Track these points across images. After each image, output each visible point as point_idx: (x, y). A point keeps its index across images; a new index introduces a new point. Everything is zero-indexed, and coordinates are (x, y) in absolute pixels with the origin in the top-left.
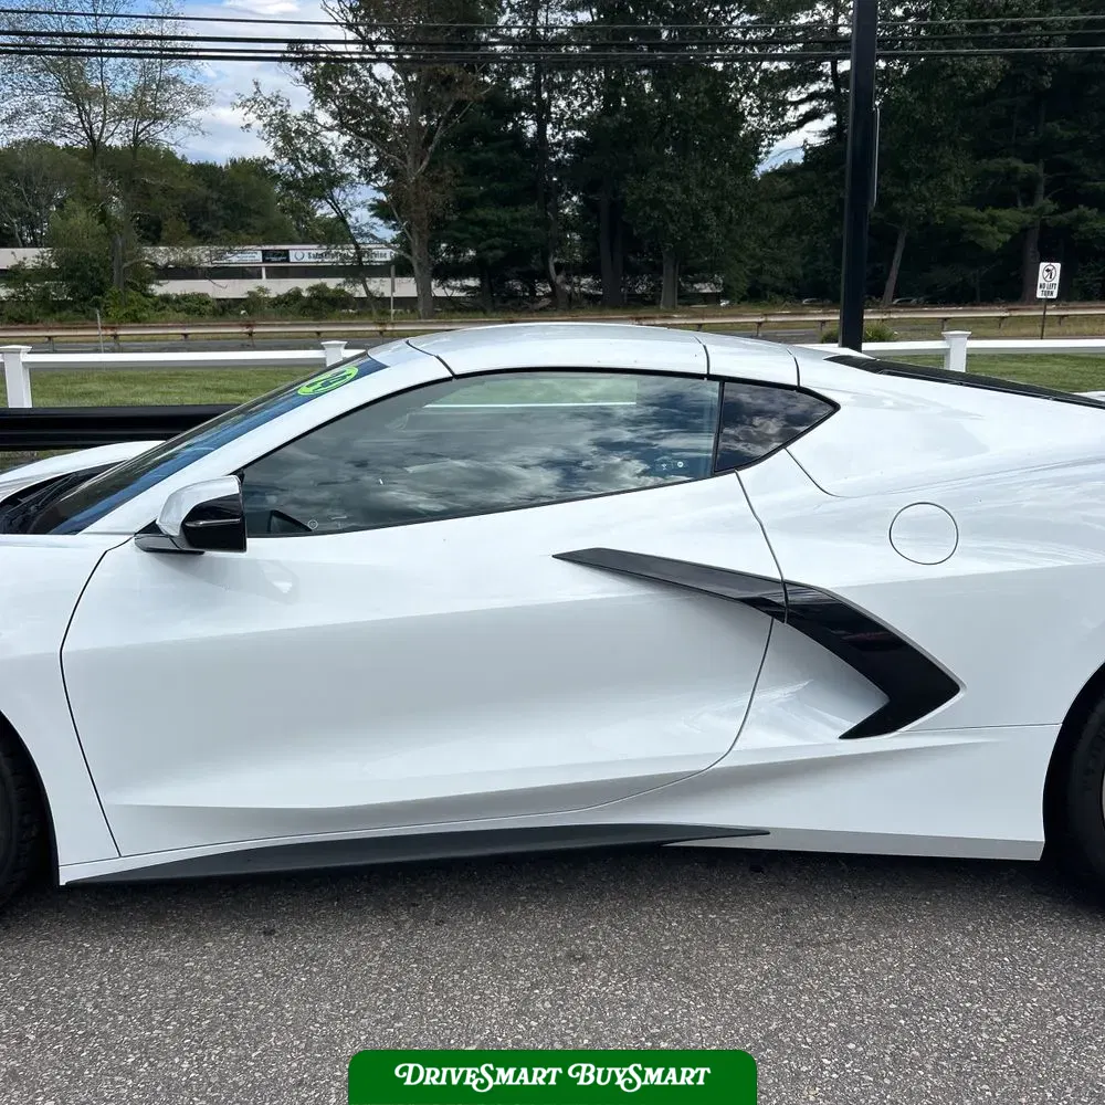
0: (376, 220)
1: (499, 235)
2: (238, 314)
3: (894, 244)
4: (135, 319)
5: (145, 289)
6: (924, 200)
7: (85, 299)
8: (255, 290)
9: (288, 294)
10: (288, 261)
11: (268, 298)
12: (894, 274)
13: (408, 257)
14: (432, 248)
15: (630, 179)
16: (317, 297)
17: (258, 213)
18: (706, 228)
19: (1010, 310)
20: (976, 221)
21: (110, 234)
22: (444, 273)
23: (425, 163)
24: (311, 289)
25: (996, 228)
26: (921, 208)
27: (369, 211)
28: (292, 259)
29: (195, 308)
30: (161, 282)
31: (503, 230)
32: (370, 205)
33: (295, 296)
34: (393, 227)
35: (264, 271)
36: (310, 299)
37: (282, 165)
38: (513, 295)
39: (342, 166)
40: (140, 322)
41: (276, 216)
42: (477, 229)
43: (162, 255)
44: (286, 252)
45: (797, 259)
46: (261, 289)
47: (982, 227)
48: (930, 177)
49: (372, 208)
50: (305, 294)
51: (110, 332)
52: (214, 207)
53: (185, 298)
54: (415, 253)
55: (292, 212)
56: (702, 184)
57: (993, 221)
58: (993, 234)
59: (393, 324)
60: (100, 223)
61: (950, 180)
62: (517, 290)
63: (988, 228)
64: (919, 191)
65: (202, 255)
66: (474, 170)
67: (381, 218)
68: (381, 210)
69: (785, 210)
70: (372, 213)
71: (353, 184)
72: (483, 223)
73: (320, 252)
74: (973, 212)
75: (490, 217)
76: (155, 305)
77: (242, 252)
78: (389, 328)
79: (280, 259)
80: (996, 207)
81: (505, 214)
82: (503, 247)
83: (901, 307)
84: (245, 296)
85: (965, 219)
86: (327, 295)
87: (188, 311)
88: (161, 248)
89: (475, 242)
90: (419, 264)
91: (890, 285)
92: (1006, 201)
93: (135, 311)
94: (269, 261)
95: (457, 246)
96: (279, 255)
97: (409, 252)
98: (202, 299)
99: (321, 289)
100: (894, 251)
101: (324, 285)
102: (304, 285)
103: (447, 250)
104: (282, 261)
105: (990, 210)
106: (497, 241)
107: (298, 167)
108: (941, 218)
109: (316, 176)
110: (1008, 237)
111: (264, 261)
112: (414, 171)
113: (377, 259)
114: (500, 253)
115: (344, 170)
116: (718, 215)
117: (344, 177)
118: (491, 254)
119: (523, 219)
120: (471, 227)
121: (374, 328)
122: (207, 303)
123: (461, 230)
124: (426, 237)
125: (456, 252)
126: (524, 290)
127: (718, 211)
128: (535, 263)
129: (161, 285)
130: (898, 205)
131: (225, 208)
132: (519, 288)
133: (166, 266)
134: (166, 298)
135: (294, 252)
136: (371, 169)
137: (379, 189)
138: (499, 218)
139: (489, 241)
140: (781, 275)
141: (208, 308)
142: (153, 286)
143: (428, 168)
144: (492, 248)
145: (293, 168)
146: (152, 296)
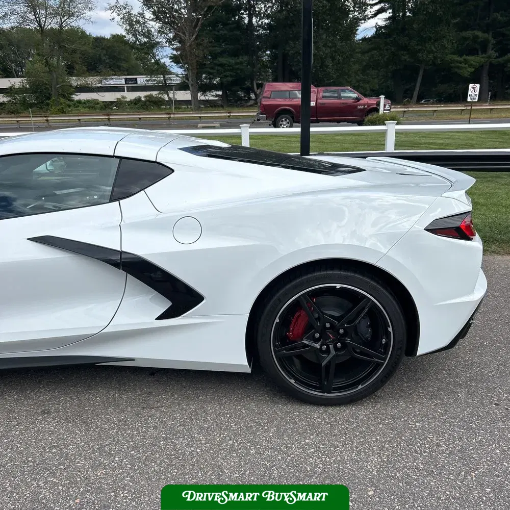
0: (172, 63)
1: (230, 70)
2: (112, 109)
3: (418, 74)
4: (62, 112)
5: (70, 98)
6: (432, 52)
7: (42, 102)
8: (120, 97)
9: (135, 99)
10: (136, 83)
11: (126, 101)
12: (417, 89)
13: (186, 81)
14: (198, 76)
15: (291, 43)
16: (148, 101)
17: (124, 60)
18: (327, 67)
19: (466, 106)
20: (457, 62)
21: (50, 72)
22: (205, 89)
23: (194, 36)
24: (145, 97)
25: (467, 65)
26: (431, 56)
27: (170, 59)
28: (139, 82)
29: (92, 106)
30: (77, 94)
31: (231, 68)
32: (170, 57)
33: (138, 100)
34: (181, 67)
35: (126, 88)
36: (145, 102)
37: (130, 38)
38: (240, 99)
39: (157, 38)
40: (65, 113)
41: (134, 62)
42: (219, 68)
43: (74, 81)
44: (136, 79)
45: (376, 81)
46: (123, 97)
47: (460, 65)
48: (436, 40)
49: (171, 58)
50: (143, 99)
51: (44, 119)
52: (104, 58)
53: (88, 101)
54: (190, 79)
55: (141, 60)
56: (325, 45)
57: (466, 62)
58: (466, 68)
59: (174, 114)
60: (46, 66)
61: (445, 42)
62: (242, 97)
63: (463, 65)
64: (430, 48)
65: (93, 81)
66: (218, 39)
67: (175, 63)
68: (175, 59)
69: (366, 57)
70: (171, 60)
71: (162, 47)
72: (221, 65)
73: (148, 79)
74: (456, 58)
75: (225, 62)
76: (75, 104)
77: (112, 79)
78: (172, 116)
79: (133, 82)
80: (467, 55)
81: (232, 61)
82: (231, 76)
83: (426, 104)
84: (116, 100)
85: (453, 61)
86: (153, 99)
87: (89, 107)
88: (74, 78)
89: (219, 74)
90: (192, 85)
91: (416, 94)
92: (473, 52)
93: (63, 108)
94: (128, 84)
95: (211, 76)
96: (133, 81)
97: (187, 79)
98: (96, 102)
99: (150, 96)
100: (418, 77)
101: (151, 95)
102: (142, 95)
103: (206, 78)
104: (134, 83)
105: (464, 57)
106: (228, 73)
107: (137, 39)
108: (441, 61)
109: (145, 43)
110: (473, 70)
111: (126, 83)
112: (190, 40)
113: (173, 82)
114: (230, 79)
115: (157, 40)
116: (333, 60)
117: (158, 43)
118: (225, 80)
119: (241, 63)
120: (216, 67)
121: (165, 116)
122: (98, 103)
123: (212, 68)
124: (195, 71)
125: (210, 79)
126: (245, 96)
127: (333, 58)
128: (248, 84)
129: (77, 95)
130: (420, 55)
131: (109, 58)
132: (243, 95)
133: (76, 87)
134: (79, 102)
135: (140, 79)
136: (172, 39)
137: (173, 49)
138: (230, 63)
139: (225, 74)
140: (368, 89)
141: (98, 106)
142: (73, 96)
143: (196, 39)
144: (226, 76)
145: (134, 39)
146: (73, 101)
